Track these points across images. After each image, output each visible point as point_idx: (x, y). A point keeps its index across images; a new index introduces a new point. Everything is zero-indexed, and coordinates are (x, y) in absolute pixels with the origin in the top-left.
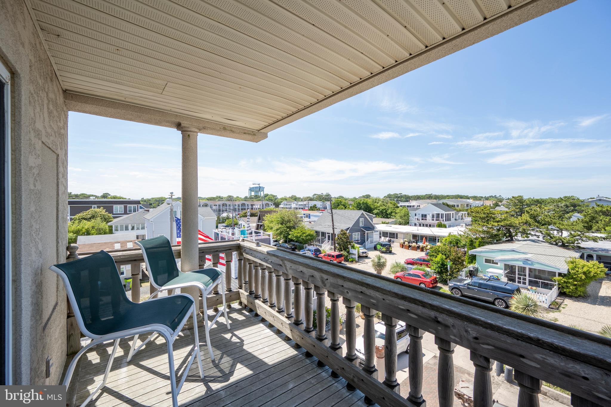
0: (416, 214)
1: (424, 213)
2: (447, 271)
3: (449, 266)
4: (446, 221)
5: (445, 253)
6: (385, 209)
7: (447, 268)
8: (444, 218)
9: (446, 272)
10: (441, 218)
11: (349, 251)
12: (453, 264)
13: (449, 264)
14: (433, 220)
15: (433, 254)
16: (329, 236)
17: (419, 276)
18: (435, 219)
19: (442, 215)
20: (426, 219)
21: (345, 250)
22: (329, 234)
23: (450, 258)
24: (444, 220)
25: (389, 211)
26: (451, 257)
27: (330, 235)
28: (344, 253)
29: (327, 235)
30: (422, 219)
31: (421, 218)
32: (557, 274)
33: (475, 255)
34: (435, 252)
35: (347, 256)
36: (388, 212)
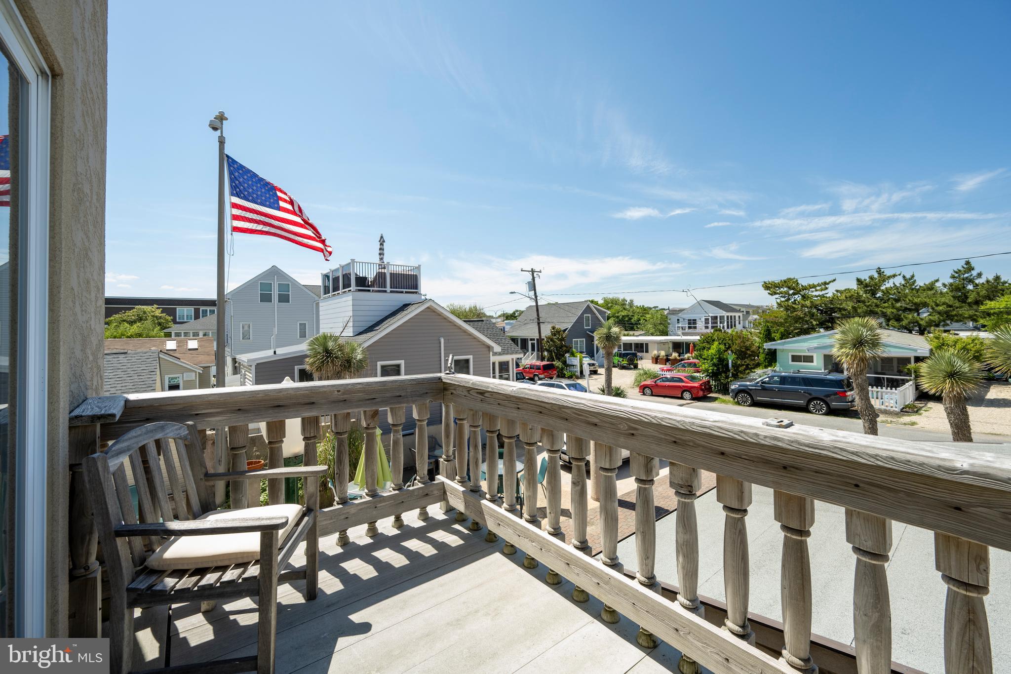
0: (678, 320)
1: (692, 317)
2: (728, 370)
3: (730, 361)
4: (728, 328)
5: (724, 342)
6: (628, 316)
7: (727, 364)
8: (725, 324)
9: (725, 372)
10: (720, 323)
11: (566, 362)
12: (737, 358)
13: (731, 358)
14: (707, 327)
15: (704, 344)
16: (533, 345)
17: (680, 380)
18: (710, 325)
19: (722, 318)
20: (695, 328)
21: (559, 359)
22: (534, 340)
23: (733, 349)
24: (726, 327)
25: (635, 318)
26: (735, 347)
27: (535, 342)
28: (557, 363)
29: (530, 343)
30: (690, 328)
31: (687, 325)
32: (913, 360)
33: (775, 350)
34: (708, 342)
35: (562, 369)
36: (632, 321)
